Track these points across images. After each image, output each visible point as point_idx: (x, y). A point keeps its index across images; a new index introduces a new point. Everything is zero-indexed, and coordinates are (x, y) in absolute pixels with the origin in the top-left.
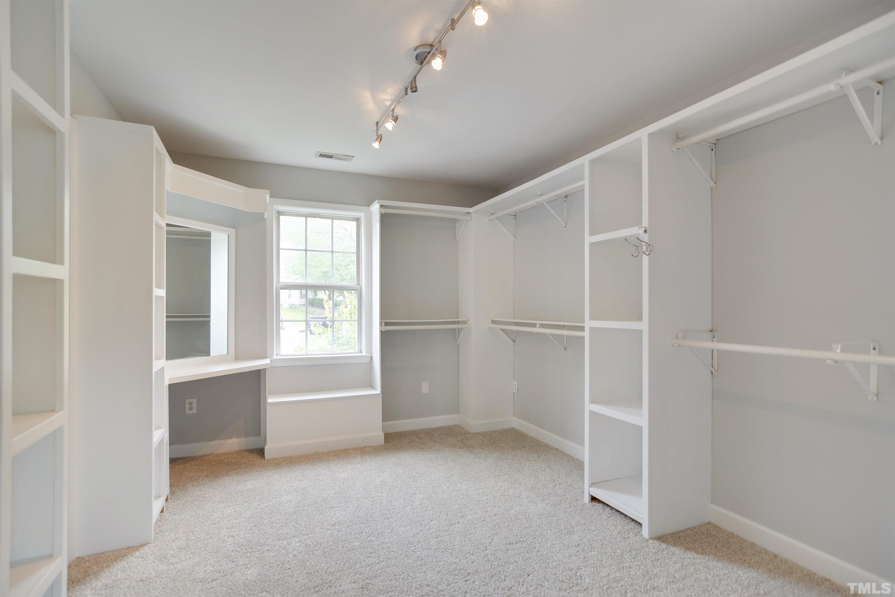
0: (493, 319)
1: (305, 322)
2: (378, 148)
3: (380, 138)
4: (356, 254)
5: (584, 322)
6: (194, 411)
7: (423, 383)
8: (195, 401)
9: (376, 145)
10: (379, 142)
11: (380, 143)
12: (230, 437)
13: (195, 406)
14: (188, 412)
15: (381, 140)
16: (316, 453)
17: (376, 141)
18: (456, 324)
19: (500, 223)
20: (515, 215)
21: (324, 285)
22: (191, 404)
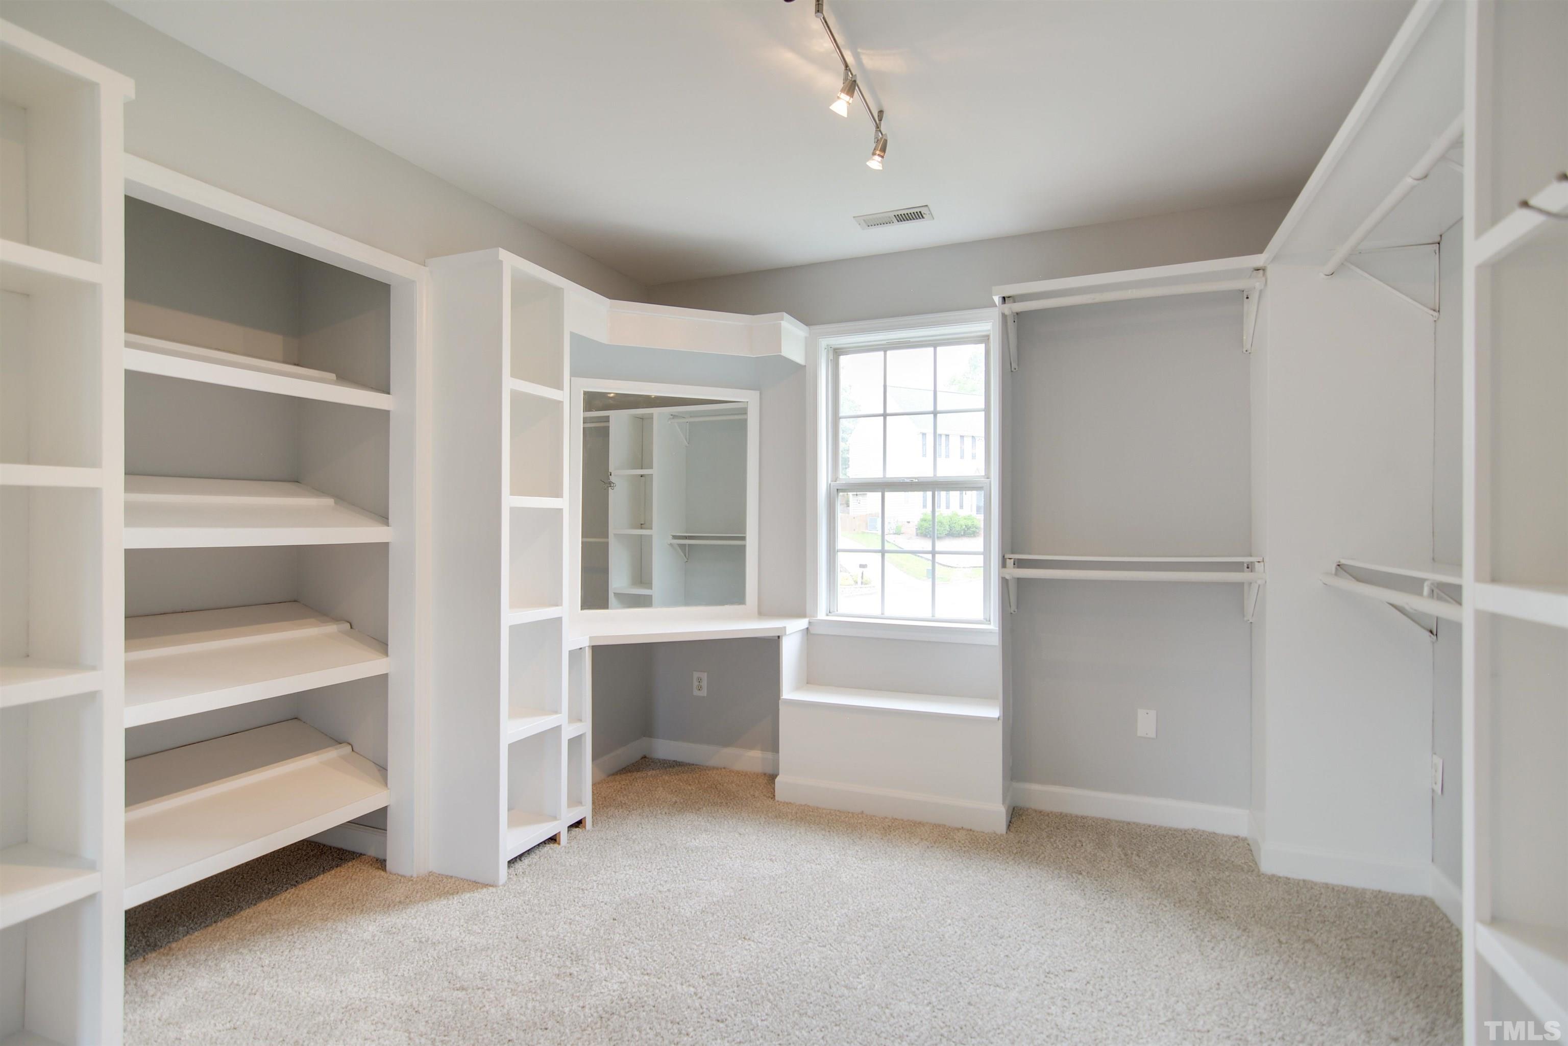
0: (1343, 561)
1: (880, 554)
2: (881, 168)
3: (882, 147)
4: (983, 413)
5: (1460, 575)
6: (704, 693)
7: (1141, 713)
8: (704, 676)
9: (875, 163)
10: (879, 155)
11: (882, 157)
12: (752, 747)
13: (704, 684)
14: (696, 693)
15: (884, 149)
16: (862, 813)
17: (874, 154)
18: (1243, 571)
19: (1370, 277)
20: (1438, 239)
21: (917, 481)
22: (700, 680)
